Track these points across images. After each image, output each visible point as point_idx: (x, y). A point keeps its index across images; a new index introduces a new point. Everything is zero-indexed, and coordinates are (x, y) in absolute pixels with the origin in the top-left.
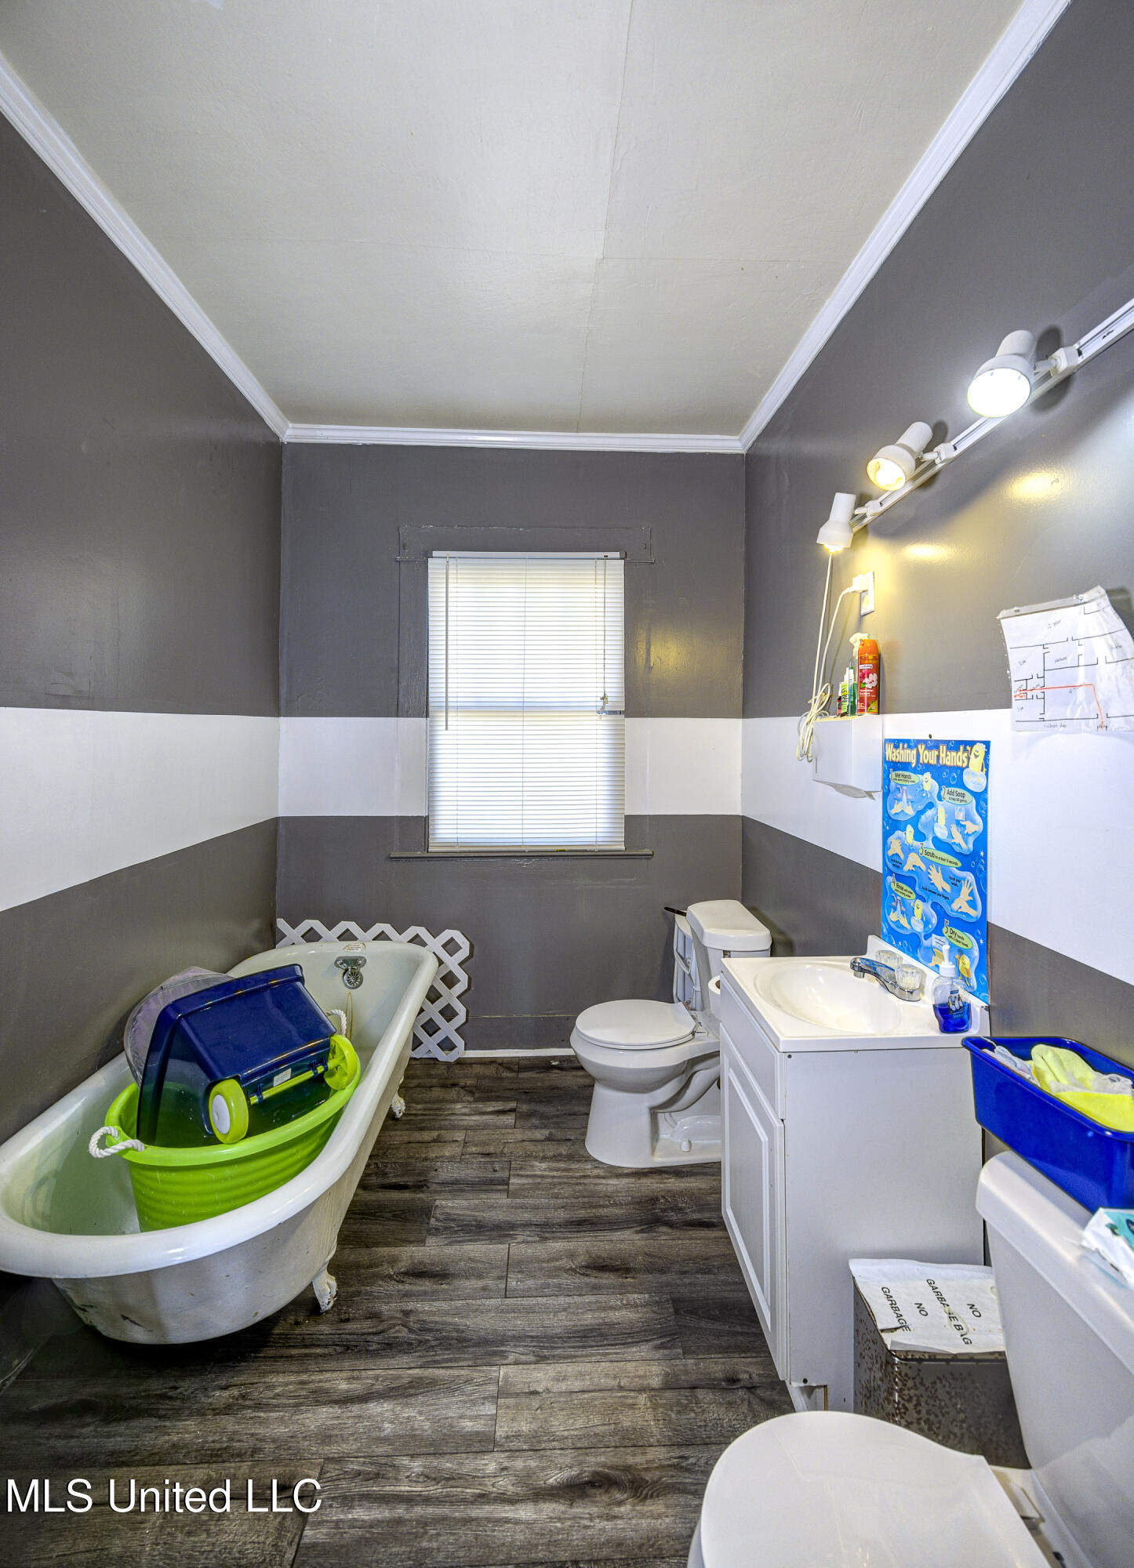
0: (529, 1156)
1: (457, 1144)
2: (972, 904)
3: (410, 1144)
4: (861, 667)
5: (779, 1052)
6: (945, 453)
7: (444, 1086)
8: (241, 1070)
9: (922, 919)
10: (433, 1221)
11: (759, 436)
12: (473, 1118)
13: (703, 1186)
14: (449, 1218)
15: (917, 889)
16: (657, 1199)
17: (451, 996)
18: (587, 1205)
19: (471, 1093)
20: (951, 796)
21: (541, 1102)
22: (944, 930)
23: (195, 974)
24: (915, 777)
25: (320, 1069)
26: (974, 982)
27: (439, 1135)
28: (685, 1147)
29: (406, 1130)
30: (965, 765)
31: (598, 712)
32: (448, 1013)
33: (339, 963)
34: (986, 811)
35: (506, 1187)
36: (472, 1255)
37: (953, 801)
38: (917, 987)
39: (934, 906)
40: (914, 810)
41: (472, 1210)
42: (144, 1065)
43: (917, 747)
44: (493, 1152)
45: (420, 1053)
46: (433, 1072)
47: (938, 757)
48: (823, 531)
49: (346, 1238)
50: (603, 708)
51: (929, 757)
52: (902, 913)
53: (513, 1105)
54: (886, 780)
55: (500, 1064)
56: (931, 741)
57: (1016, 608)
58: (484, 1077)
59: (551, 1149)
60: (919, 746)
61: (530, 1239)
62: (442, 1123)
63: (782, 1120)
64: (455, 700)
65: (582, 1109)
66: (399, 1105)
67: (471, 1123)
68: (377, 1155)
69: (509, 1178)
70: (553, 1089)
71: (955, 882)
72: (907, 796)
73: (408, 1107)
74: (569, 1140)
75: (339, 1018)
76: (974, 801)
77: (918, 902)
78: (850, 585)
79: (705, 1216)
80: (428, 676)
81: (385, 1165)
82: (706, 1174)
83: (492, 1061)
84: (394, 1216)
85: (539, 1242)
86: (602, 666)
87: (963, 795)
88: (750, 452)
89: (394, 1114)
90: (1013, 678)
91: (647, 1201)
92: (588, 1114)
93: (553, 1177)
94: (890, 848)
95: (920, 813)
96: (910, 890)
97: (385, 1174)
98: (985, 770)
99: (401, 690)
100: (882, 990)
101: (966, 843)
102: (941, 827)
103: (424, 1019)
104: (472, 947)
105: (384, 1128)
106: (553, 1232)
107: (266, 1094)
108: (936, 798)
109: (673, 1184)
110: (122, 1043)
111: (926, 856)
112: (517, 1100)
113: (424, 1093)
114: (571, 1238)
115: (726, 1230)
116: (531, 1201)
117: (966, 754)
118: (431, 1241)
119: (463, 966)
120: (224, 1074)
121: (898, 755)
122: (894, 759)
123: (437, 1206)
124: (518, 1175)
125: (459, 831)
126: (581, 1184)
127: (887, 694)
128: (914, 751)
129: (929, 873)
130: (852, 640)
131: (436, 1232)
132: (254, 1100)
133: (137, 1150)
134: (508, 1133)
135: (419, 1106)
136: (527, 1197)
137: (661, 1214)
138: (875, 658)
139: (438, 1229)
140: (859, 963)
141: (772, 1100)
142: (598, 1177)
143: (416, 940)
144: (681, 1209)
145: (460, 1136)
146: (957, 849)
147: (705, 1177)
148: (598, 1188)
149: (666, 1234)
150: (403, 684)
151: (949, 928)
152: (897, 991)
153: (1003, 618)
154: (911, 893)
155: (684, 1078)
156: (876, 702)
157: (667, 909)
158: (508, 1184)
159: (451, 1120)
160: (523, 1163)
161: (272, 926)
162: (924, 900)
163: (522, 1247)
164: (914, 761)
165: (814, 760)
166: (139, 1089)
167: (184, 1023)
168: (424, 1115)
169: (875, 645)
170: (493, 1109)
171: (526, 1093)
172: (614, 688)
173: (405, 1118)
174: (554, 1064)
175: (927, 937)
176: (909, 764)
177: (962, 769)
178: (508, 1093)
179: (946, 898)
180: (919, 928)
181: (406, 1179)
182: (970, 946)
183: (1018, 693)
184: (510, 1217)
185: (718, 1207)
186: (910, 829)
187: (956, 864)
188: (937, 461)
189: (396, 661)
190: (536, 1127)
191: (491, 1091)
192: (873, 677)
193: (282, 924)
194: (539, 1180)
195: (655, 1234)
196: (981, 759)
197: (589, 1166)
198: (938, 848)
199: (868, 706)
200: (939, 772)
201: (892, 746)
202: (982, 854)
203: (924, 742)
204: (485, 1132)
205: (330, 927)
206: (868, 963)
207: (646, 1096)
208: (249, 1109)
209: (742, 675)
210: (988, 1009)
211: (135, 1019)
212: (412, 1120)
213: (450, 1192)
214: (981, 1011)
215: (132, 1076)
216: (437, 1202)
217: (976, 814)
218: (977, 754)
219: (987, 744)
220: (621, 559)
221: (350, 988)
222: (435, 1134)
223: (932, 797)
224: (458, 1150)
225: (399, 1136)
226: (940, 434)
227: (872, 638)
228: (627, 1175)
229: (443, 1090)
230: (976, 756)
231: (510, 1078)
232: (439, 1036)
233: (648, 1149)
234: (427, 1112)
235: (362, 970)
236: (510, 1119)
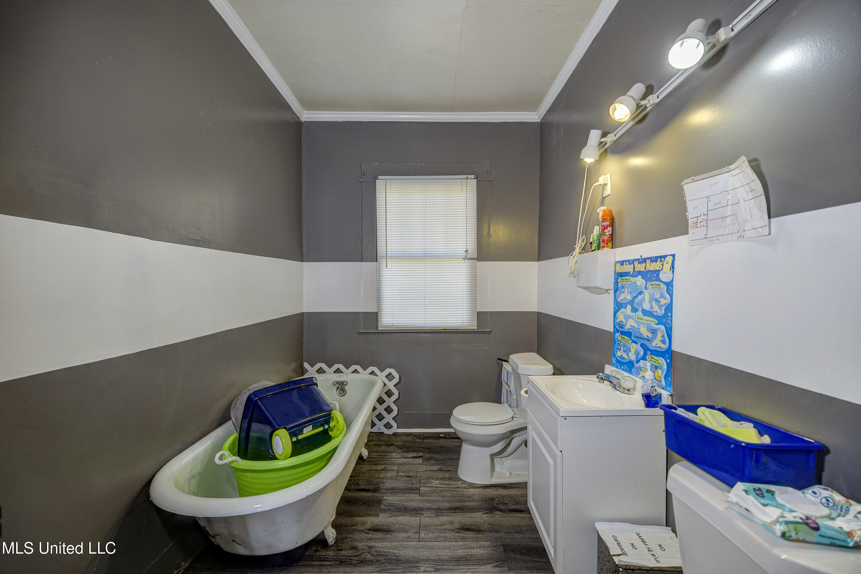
0: (430, 478)
1: (394, 471)
2: (663, 342)
3: (371, 471)
4: (603, 224)
5: (559, 416)
6: (653, 100)
7: (387, 445)
8: (287, 425)
9: (635, 353)
10: (382, 506)
11: (547, 111)
12: (402, 460)
13: (517, 493)
14: (390, 505)
15: (632, 338)
16: (494, 499)
17: (390, 402)
18: (459, 501)
19: (401, 448)
20: (652, 287)
21: (435, 453)
22: (647, 357)
23: (265, 384)
24: (632, 279)
25: (326, 427)
26: (663, 382)
27: (385, 467)
28: (508, 474)
29: (369, 465)
30: (660, 269)
31: (463, 259)
32: (389, 410)
33: (334, 383)
34: (672, 291)
35: (419, 491)
36: (402, 522)
37: (653, 289)
38: (632, 387)
39: (642, 345)
40: (631, 297)
41: (401, 501)
42: (240, 425)
43: (633, 263)
44: (412, 475)
45: (375, 430)
46: (381, 439)
47: (645, 267)
48: (583, 151)
49: (339, 513)
50: (466, 256)
51: (640, 267)
52: (624, 351)
53: (421, 454)
54: (616, 283)
55: (414, 436)
56: (642, 259)
57: (692, 178)
58: (406, 441)
59: (441, 475)
60: (635, 263)
61: (431, 515)
62: (387, 462)
63: (561, 451)
64: (390, 253)
65: (456, 457)
66: (365, 453)
67: (401, 462)
68: (355, 476)
69: (420, 487)
70: (441, 447)
71: (654, 332)
72: (627, 289)
73: (369, 454)
74: (450, 471)
75: (335, 405)
76: (665, 286)
77: (633, 344)
78: (598, 181)
79: (518, 507)
80: (377, 240)
81: (359, 480)
82: (519, 488)
83: (411, 434)
84: (363, 503)
85: (435, 517)
86: (465, 235)
87: (659, 285)
88: (543, 121)
89: (363, 457)
90: (689, 217)
91: (489, 500)
92: (459, 459)
93: (441, 487)
94: (618, 318)
95: (635, 298)
96: (628, 338)
97: (358, 484)
98: (672, 269)
99: (363, 248)
100: (613, 390)
101: (661, 310)
102: (646, 304)
103: (376, 412)
104: (400, 377)
105: (357, 463)
106: (442, 512)
107: (300, 437)
108: (644, 288)
109: (502, 492)
110: (230, 415)
111: (638, 320)
112: (423, 452)
113: (377, 448)
114: (451, 515)
115: (530, 513)
116: (431, 498)
117: (661, 263)
118: (381, 515)
119: (397, 387)
120: (279, 426)
121: (623, 269)
122: (621, 271)
123: (385, 499)
124: (424, 486)
125: (393, 320)
126: (455, 491)
127: (617, 237)
128: (632, 266)
129: (639, 329)
130: (598, 211)
131: (384, 511)
132: (294, 439)
133: (238, 462)
134: (419, 467)
135: (375, 454)
136: (429, 496)
137: (496, 505)
138: (611, 219)
139: (385, 510)
140: (601, 376)
141: (555, 442)
142: (465, 488)
143: (373, 373)
144: (506, 504)
145: (395, 468)
146: (655, 314)
147: (518, 489)
148: (465, 493)
149: (499, 515)
150: (364, 245)
151: (650, 356)
152: (621, 389)
153: (685, 184)
154: (629, 340)
155: (508, 440)
156: (611, 242)
157: (499, 359)
158: (419, 490)
159: (390, 460)
160: (427, 481)
161: (302, 366)
162: (636, 343)
163: (426, 519)
164: (632, 271)
165: (577, 277)
166: (238, 435)
167: (259, 402)
168: (378, 458)
169: (611, 212)
170: (411, 456)
171: (427, 449)
172: (472, 247)
173: (368, 459)
174: (441, 436)
175: (637, 362)
176: (630, 272)
177: (659, 271)
178: (419, 449)
179: (649, 340)
180: (633, 357)
181: (369, 487)
182: (661, 364)
183: (693, 225)
184: (421, 505)
185: (526, 502)
186: (629, 307)
187: (655, 322)
188: (648, 106)
189: (361, 233)
190: (433, 465)
191: (411, 448)
192: (610, 229)
193: (306, 365)
194: (435, 489)
195: (493, 515)
196: (670, 264)
197: (460, 483)
198: (644, 315)
199: (607, 244)
200: (645, 275)
201: (620, 264)
202: (669, 314)
203: (638, 260)
204: (408, 466)
205: (330, 367)
206: (605, 375)
207: (488, 449)
208: (292, 443)
209: (537, 239)
210: (671, 395)
211: (235, 404)
212: (371, 460)
213: (391, 493)
214: (667, 396)
215: (235, 429)
216: (385, 498)
217: (667, 294)
218: (667, 262)
219: (674, 256)
220: (475, 179)
221: (340, 396)
222: (383, 467)
223: (642, 288)
224: (395, 474)
225: (366, 467)
226: (650, 90)
227: (609, 208)
228: (479, 487)
229: (387, 447)
230: (667, 263)
231: (420, 442)
232: (384, 422)
233: (489, 475)
234: (379, 457)
235: (346, 388)
236: (420, 461)
